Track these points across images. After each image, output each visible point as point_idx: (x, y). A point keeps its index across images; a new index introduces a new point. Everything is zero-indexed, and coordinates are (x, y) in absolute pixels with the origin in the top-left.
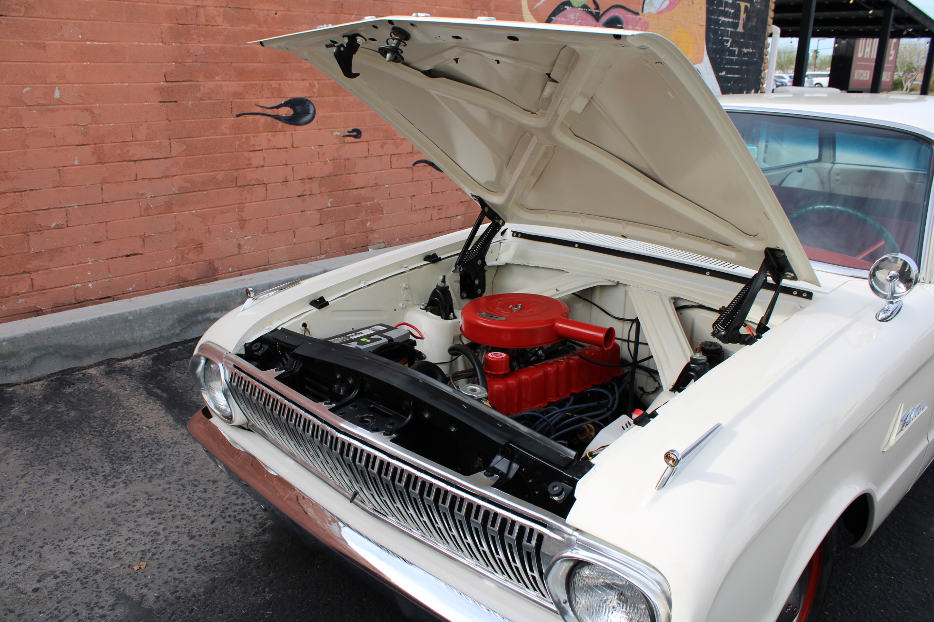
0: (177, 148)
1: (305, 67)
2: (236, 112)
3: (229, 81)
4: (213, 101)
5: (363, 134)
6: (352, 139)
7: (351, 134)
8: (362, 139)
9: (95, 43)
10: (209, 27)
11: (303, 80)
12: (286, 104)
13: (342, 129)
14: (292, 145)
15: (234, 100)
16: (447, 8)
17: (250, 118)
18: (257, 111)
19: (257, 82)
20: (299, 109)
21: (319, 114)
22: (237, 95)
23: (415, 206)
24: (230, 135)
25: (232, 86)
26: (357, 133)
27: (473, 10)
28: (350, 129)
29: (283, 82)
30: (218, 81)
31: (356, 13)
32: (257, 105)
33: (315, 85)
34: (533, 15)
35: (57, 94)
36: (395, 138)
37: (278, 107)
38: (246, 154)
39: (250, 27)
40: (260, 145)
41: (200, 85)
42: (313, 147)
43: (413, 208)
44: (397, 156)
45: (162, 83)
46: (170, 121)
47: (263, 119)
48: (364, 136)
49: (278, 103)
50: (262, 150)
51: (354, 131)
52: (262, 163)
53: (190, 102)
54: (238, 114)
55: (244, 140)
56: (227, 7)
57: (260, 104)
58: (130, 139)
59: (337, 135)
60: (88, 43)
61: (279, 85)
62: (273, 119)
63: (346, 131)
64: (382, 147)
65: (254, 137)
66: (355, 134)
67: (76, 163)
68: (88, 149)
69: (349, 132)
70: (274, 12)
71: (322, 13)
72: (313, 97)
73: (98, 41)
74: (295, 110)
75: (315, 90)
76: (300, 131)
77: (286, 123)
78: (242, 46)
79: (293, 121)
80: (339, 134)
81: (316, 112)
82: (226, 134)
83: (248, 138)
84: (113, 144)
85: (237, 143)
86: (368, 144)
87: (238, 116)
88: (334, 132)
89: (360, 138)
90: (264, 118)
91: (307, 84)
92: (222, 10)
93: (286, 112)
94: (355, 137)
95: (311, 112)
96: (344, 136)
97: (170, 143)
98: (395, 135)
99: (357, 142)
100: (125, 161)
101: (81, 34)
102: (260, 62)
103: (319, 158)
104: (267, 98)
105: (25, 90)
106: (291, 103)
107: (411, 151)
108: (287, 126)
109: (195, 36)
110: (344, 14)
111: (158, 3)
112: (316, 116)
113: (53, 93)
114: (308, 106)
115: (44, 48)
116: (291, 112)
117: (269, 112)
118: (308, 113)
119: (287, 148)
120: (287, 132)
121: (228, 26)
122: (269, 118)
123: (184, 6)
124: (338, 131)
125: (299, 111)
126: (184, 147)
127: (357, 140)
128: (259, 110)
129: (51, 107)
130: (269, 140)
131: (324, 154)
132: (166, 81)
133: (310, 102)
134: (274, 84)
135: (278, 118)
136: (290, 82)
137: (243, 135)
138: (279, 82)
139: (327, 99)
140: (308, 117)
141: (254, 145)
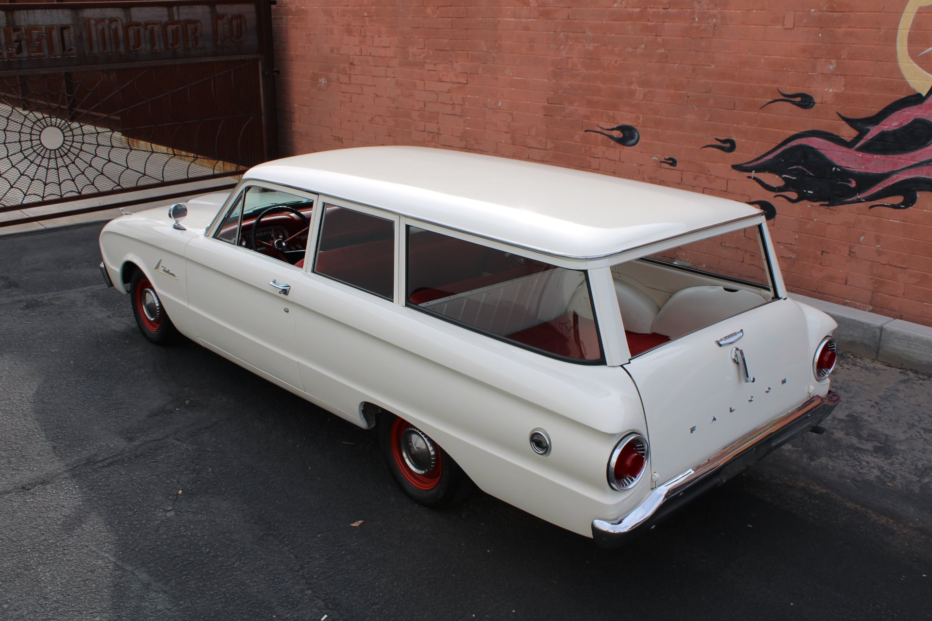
0: (550, 145)
1: (633, 103)
2: (585, 129)
3: (582, 107)
4: (571, 119)
5: (678, 163)
6: (667, 166)
7: (667, 161)
8: (676, 167)
9: (518, 78)
10: (573, 71)
11: (632, 112)
12: (618, 129)
13: (660, 156)
14: (620, 159)
15: (585, 120)
16: (779, 57)
17: (593, 134)
18: (598, 130)
19: (599, 110)
20: (627, 133)
21: (642, 140)
22: (586, 117)
23: (725, 242)
24: (580, 143)
25: (583, 110)
26: (673, 162)
27: (815, 58)
28: (667, 158)
29: (617, 112)
30: (575, 106)
31: (679, 63)
32: (598, 126)
33: (640, 118)
34: (916, 63)
35: (500, 104)
36: (709, 174)
37: (612, 130)
38: (588, 158)
39: (598, 72)
40: (597, 154)
41: (565, 108)
42: (635, 165)
43: (723, 243)
44: (710, 190)
45: (546, 104)
46: (548, 127)
47: (600, 137)
48: (679, 165)
49: (612, 127)
50: (599, 158)
51: (670, 159)
52: (598, 167)
53: (559, 118)
54: (586, 129)
55: (588, 148)
56: (584, 58)
57: (600, 126)
58: (527, 134)
59: (655, 160)
60: (515, 78)
61: (614, 114)
62: (607, 137)
63: (663, 158)
64: (695, 178)
65: (594, 147)
66: (671, 162)
67: (504, 142)
68: (509, 135)
69: (665, 159)
70: (614, 62)
71: (650, 62)
72: (637, 126)
73: (519, 77)
74: (624, 134)
75: (640, 121)
76: (626, 150)
77: (617, 142)
78: (591, 84)
79: (622, 141)
80: (657, 159)
81: (640, 138)
82: (577, 142)
83: (590, 147)
84: (520, 135)
85: (583, 150)
86: (682, 174)
87: (586, 131)
88: (653, 156)
89: (675, 166)
90: (602, 136)
91: (634, 116)
92: (582, 60)
93: (617, 134)
94: (671, 164)
95: (636, 137)
96: (661, 162)
97: (546, 141)
98: (709, 171)
99: (672, 169)
100: (524, 146)
101: (513, 73)
102: (603, 96)
103: (639, 174)
104: (605, 122)
105: (489, 100)
106: (622, 128)
107: (725, 190)
108: (618, 145)
109: (565, 76)
110: (668, 63)
111: (548, 56)
112: (639, 141)
113: (498, 103)
114: (634, 132)
115: (497, 79)
116: (621, 136)
117: (606, 132)
118: (633, 138)
119: (615, 160)
120: (617, 149)
121: (584, 71)
122: (605, 137)
123: (560, 58)
124: (656, 157)
125: (627, 135)
126: (553, 145)
127: (672, 167)
128: (599, 129)
129: (497, 110)
130: (604, 152)
131: (643, 172)
132: (548, 103)
133: (635, 130)
134: (611, 113)
135: (611, 137)
136: (622, 113)
137: (588, 145)
138: (614, 112)
139: (649, 129)
140: (633, 141)
141: (594, 153)
